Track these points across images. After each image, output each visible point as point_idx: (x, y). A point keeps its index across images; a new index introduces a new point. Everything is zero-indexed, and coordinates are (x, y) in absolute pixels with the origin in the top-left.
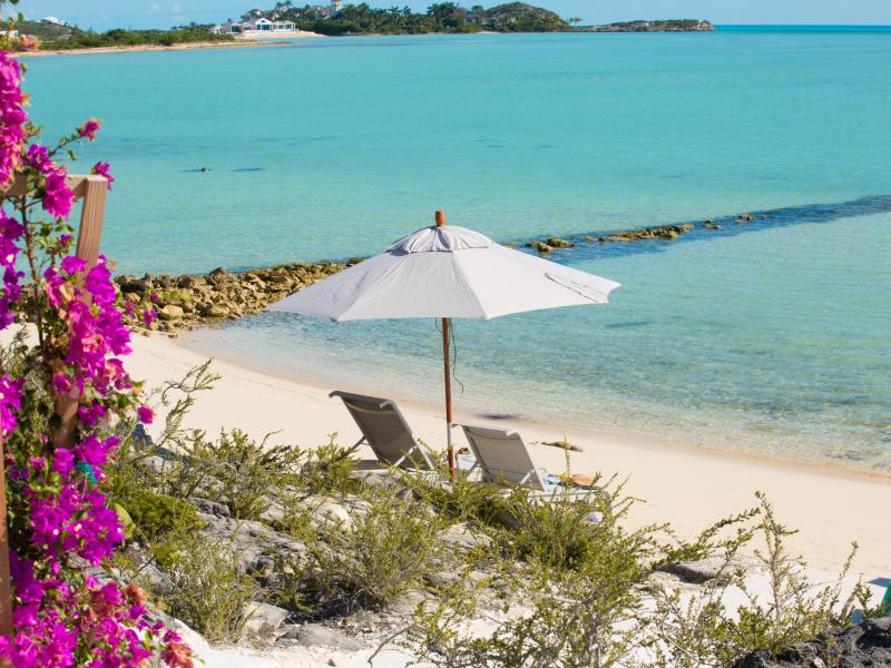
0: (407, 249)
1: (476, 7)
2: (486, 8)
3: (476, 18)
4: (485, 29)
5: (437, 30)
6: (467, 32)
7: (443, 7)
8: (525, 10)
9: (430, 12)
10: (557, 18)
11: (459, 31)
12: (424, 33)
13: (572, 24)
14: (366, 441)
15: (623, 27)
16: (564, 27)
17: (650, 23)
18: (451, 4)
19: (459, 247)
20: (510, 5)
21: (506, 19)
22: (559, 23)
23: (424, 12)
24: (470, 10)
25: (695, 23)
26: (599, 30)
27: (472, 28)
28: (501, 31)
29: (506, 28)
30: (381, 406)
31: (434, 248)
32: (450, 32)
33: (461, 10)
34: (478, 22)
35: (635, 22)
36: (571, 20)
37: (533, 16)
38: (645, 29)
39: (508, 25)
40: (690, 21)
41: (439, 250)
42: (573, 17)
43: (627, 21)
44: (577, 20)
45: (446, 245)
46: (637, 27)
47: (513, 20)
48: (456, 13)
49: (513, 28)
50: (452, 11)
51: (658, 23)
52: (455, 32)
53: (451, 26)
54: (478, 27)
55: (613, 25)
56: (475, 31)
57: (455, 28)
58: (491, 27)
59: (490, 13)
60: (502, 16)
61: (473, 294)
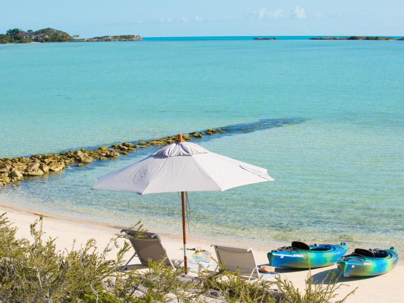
0: (167, 154)
1: (29, 31)
2: (34, 31)
3: (30, 36)
4: (34, 41)
5: (11, 42)
6: (25, 42)
7: (14, 31)
8: (53, 32)
9: (8, 33)
10: (68, 35)
11: (21, 42)
12: (5, 43)
13: (75, 38)
14: (136, 255)
15: (99, 39)
16: (71, 40)
17: (112, 37)
18: (18, 29)
19: (194, 153)
20: (45, 30)
21: (43, 36)
22: (69, 38)
23: (5, 33)
24: (27, 32)
25: (133, 36)
26: (88, 41)
27: (28, 41)
28: (42, 42)
29: (44, 41)
30: (152, 237)
31: (181, 154)
32: (17, 43)
33: (22, 32)
34: (30, 37)
35: (105, 37)
36: (75, 36)
37: (56, 35)
38: (110, 40)
39: (44, 39)
40: (131, 36)
41: (184, 155)
42: (75, 35)
43: (101, 36)
44: (77, 36)
45: (188, 152)
46: (106, 39)
47: (47, 36)
48: (20, 34)
49: (47, 40)
50: (18, 33)
51: (115, 37)
52: (20, 42)
53: (18, 40)
54: (31, 40)
55: (94, 38)
56: (29, 42)
57: (19, 41)
58: (36, 40)
59: (37, 33)
60: (42, 35)
61: (210, 178)
